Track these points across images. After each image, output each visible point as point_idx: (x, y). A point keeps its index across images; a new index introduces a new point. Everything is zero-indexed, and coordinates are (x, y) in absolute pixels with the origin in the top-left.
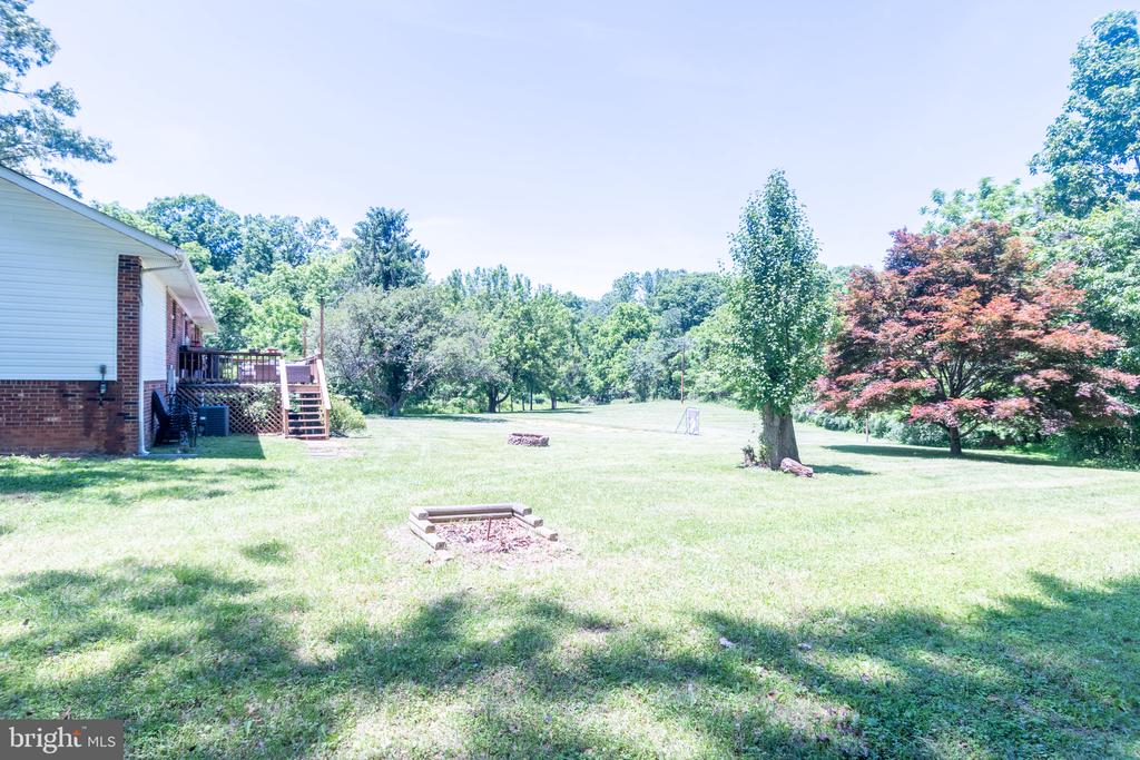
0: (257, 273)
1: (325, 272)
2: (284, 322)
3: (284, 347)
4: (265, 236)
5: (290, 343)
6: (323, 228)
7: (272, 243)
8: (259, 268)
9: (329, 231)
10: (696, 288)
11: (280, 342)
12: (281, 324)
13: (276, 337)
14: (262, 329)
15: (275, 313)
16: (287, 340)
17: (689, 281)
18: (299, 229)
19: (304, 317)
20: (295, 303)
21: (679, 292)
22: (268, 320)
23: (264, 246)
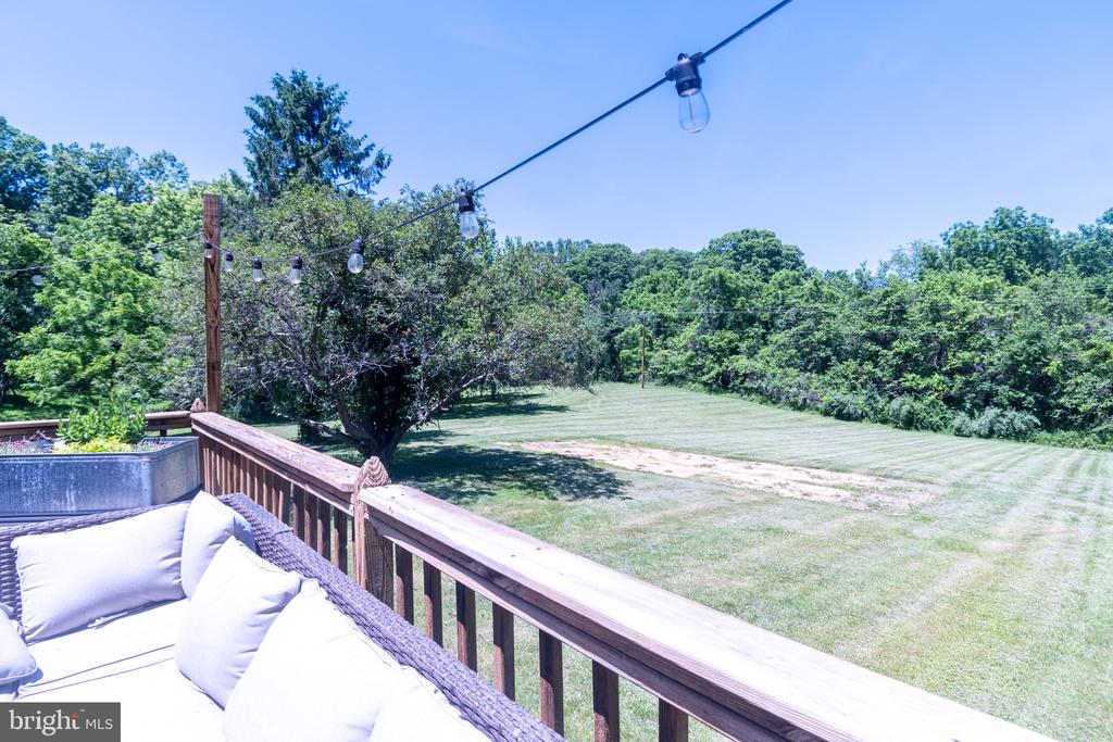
0: (70, 218)
1: (178, 209)
2: (111, 282)
3: (113, 322)
4: (82, 169)
5: (125, 316)
6: (168, 166)
7: (95, 181)
8: (73, 211)
9: (175, 170)
10: (607, 259)
11: (106, 315)
12: (105, 286)
13: (100, 307)
14: (72, 293)
15: (95, 266)
16: (118, 311)
17: (600, 251)
18: (133, 166)
19: (146, 276)
20: (132, 254)
21: (590, 263)
22: (84, 278)
23: (82, 181)
